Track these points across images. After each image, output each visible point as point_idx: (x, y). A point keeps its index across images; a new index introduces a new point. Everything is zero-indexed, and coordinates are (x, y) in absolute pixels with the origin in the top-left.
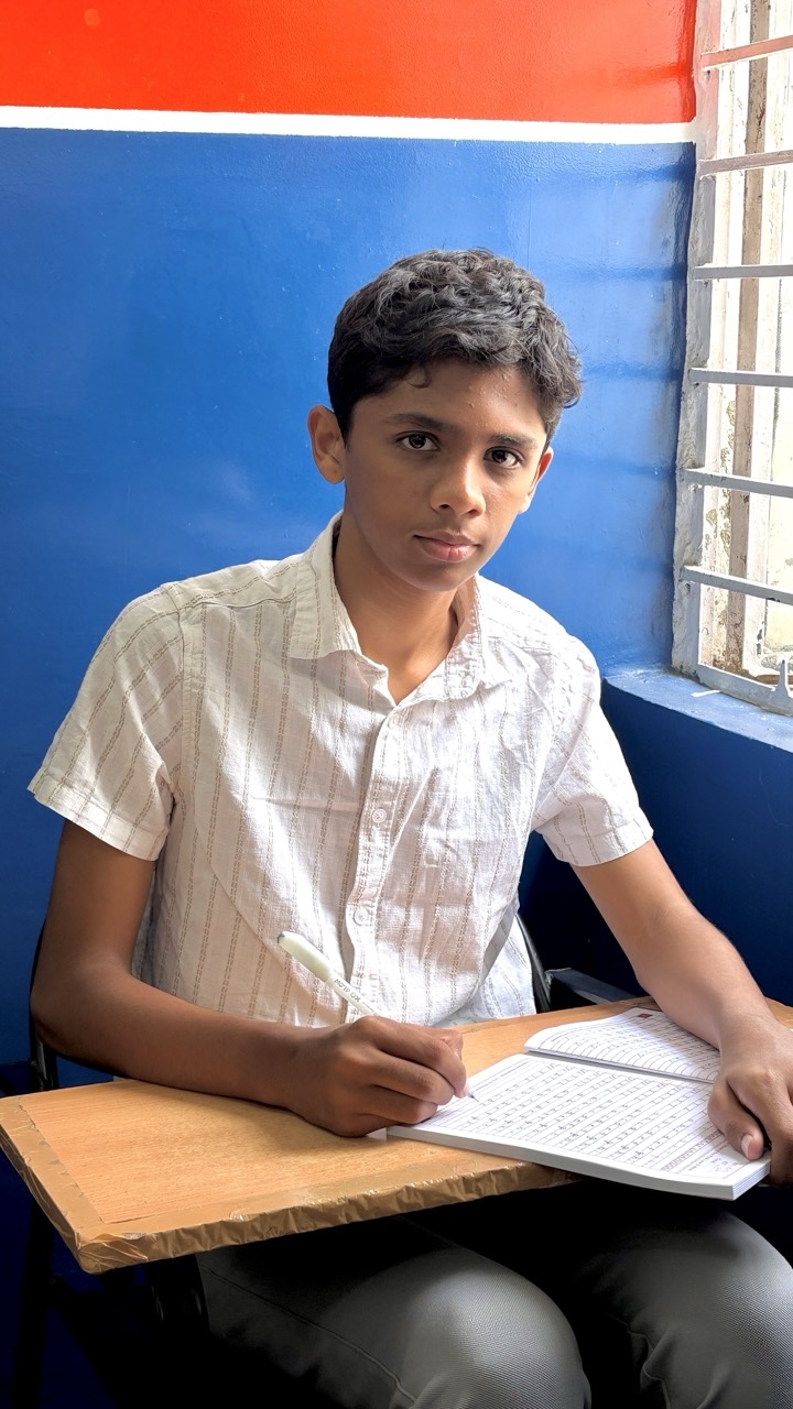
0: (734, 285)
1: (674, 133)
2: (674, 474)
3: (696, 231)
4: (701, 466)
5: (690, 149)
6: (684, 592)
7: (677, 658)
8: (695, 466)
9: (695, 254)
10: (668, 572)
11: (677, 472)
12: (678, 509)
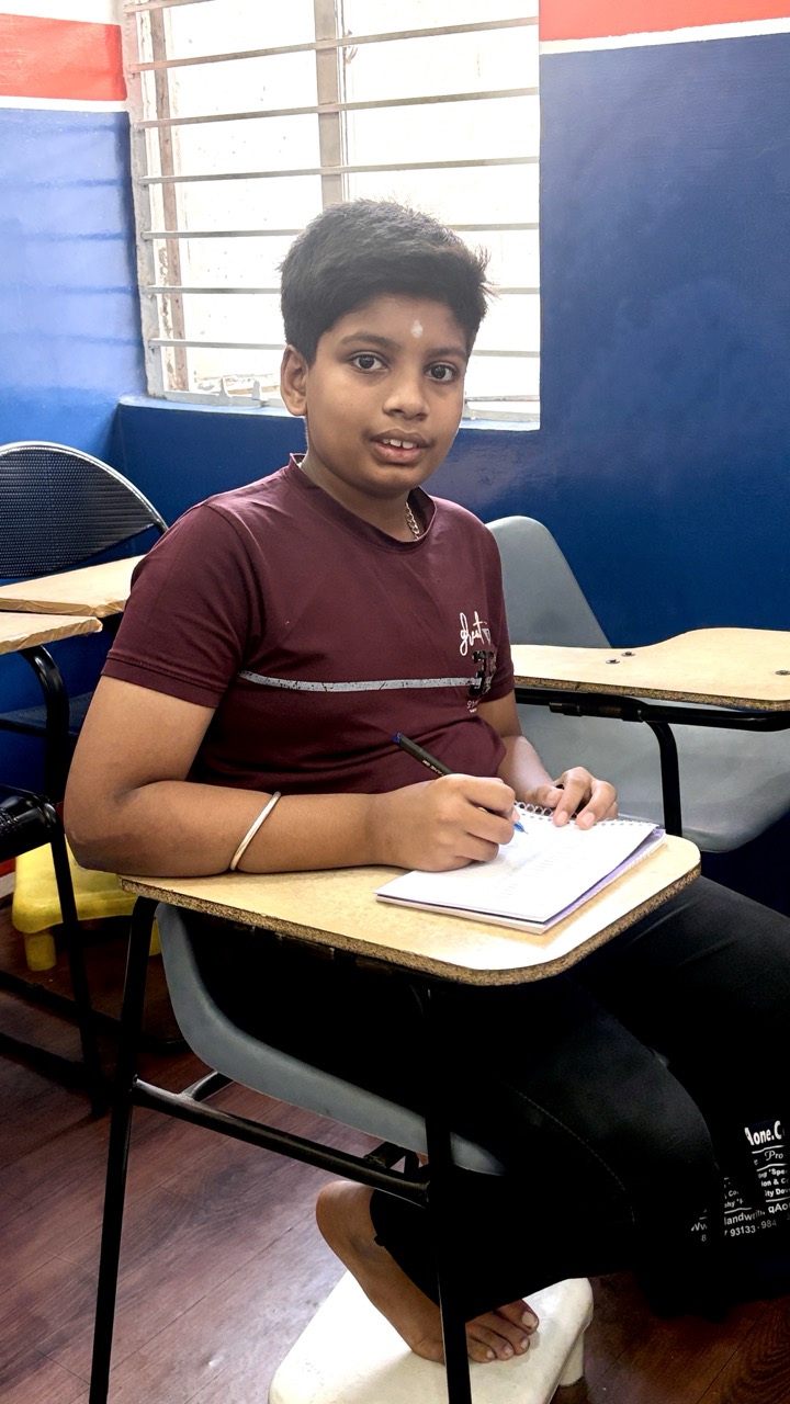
0: (159, 186)
1: (117, 106)
2: (138, 290)
3: (134, 160)
4: (154, 284)
5: (126, 115)
6: (151, 352)
7: (151, 390)
8: (149, 284)
9: (136, 172)
10: (139, 343)
11: (140, 289)
12: (142, 309)
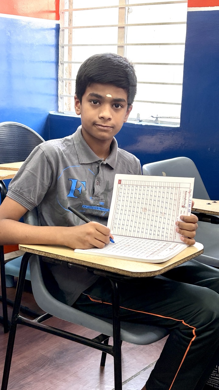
0: (67, 47)
2: (58, 79)
3: (60, 39)
5: (59, 25)
6: (60, 99)
7: (59, 110)
8: (62, 77)
9: (60, 42)
10: (57, 95)
12: (59, 85)
